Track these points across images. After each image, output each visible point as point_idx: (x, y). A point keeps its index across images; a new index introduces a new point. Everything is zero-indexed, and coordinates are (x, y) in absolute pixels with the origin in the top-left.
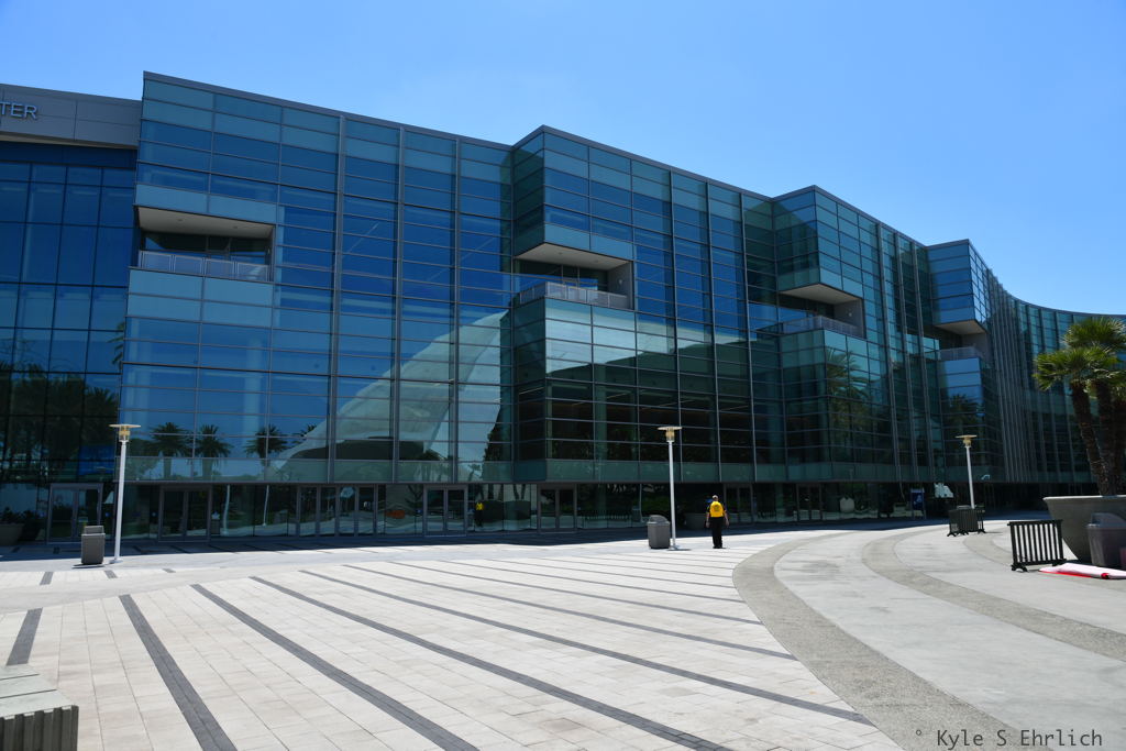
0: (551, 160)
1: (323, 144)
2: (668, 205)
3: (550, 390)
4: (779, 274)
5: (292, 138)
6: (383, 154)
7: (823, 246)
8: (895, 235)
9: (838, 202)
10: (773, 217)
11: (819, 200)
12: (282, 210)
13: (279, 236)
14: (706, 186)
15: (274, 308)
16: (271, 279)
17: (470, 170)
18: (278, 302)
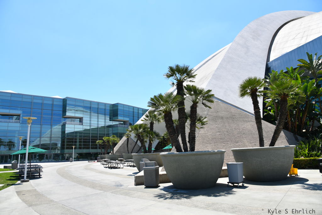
0: (68, 102)
1: (30, 100)
2: (91, 107)
3: (66, 139)
4: (113, 117)
5: (24, 100)
6: (40, 101)
7: (119, 113)
8: (138, 108)
9: (124, 105)
10: (113, 107)
11: (119, 105)
12: (22, 112)
13: (21, 116)
14: (98, 103)
15: (20, 127)
16: (20, 122)
17: (55, 103)
18: (21, 126)
